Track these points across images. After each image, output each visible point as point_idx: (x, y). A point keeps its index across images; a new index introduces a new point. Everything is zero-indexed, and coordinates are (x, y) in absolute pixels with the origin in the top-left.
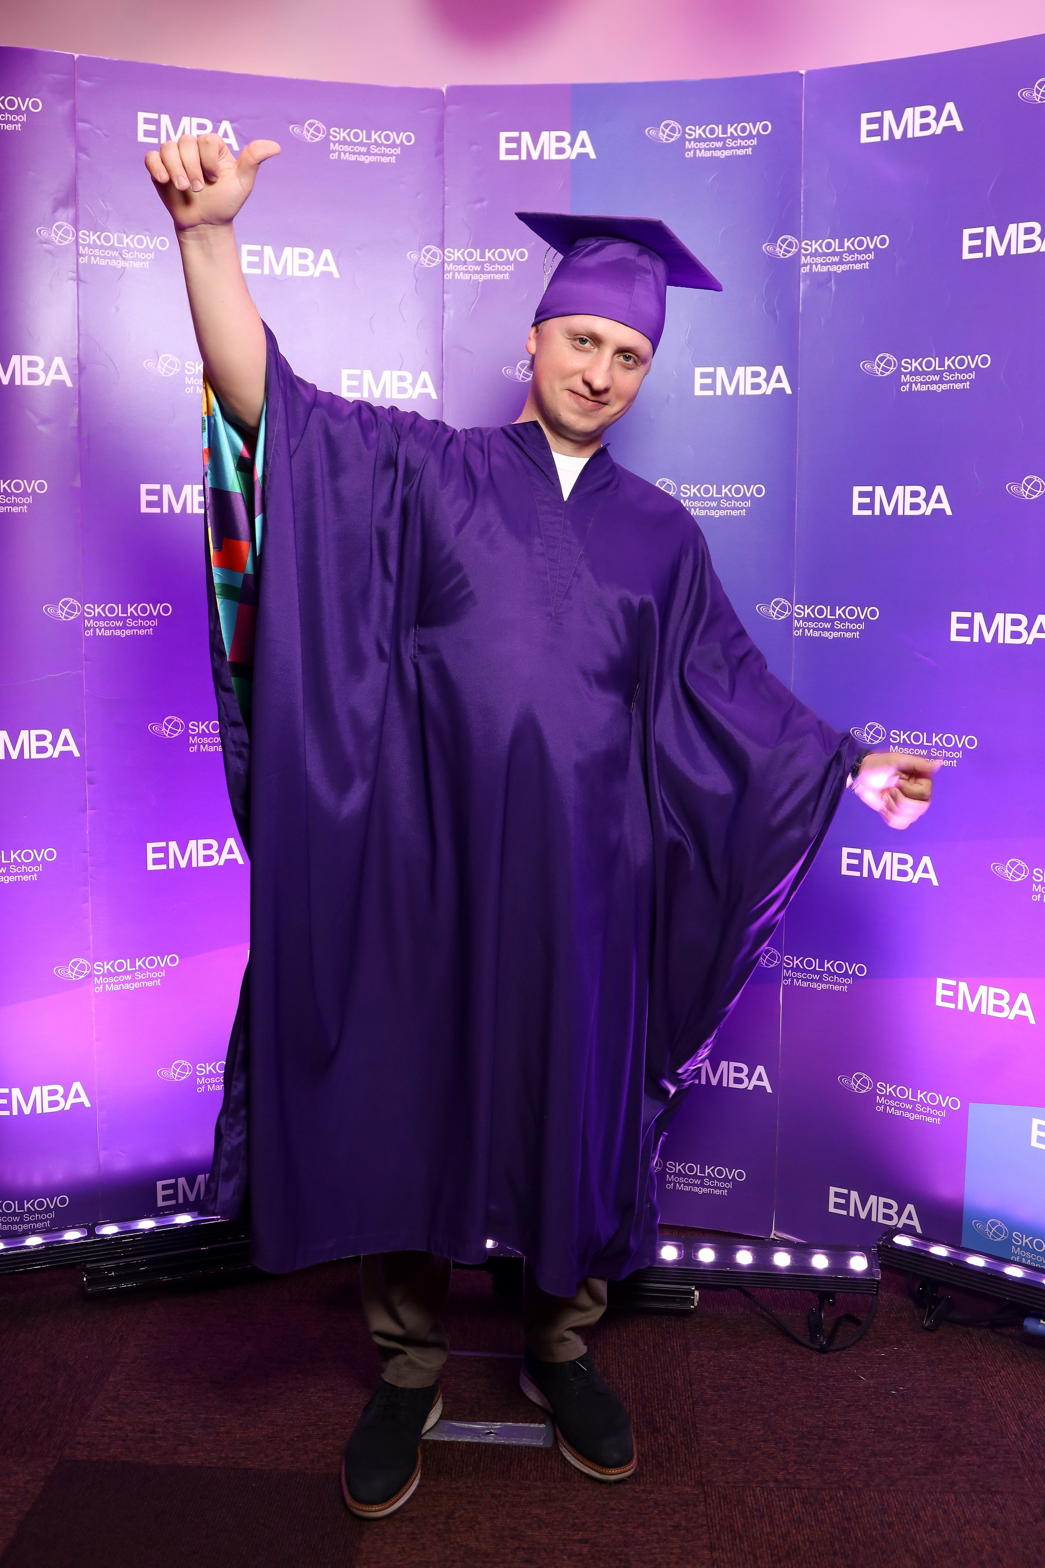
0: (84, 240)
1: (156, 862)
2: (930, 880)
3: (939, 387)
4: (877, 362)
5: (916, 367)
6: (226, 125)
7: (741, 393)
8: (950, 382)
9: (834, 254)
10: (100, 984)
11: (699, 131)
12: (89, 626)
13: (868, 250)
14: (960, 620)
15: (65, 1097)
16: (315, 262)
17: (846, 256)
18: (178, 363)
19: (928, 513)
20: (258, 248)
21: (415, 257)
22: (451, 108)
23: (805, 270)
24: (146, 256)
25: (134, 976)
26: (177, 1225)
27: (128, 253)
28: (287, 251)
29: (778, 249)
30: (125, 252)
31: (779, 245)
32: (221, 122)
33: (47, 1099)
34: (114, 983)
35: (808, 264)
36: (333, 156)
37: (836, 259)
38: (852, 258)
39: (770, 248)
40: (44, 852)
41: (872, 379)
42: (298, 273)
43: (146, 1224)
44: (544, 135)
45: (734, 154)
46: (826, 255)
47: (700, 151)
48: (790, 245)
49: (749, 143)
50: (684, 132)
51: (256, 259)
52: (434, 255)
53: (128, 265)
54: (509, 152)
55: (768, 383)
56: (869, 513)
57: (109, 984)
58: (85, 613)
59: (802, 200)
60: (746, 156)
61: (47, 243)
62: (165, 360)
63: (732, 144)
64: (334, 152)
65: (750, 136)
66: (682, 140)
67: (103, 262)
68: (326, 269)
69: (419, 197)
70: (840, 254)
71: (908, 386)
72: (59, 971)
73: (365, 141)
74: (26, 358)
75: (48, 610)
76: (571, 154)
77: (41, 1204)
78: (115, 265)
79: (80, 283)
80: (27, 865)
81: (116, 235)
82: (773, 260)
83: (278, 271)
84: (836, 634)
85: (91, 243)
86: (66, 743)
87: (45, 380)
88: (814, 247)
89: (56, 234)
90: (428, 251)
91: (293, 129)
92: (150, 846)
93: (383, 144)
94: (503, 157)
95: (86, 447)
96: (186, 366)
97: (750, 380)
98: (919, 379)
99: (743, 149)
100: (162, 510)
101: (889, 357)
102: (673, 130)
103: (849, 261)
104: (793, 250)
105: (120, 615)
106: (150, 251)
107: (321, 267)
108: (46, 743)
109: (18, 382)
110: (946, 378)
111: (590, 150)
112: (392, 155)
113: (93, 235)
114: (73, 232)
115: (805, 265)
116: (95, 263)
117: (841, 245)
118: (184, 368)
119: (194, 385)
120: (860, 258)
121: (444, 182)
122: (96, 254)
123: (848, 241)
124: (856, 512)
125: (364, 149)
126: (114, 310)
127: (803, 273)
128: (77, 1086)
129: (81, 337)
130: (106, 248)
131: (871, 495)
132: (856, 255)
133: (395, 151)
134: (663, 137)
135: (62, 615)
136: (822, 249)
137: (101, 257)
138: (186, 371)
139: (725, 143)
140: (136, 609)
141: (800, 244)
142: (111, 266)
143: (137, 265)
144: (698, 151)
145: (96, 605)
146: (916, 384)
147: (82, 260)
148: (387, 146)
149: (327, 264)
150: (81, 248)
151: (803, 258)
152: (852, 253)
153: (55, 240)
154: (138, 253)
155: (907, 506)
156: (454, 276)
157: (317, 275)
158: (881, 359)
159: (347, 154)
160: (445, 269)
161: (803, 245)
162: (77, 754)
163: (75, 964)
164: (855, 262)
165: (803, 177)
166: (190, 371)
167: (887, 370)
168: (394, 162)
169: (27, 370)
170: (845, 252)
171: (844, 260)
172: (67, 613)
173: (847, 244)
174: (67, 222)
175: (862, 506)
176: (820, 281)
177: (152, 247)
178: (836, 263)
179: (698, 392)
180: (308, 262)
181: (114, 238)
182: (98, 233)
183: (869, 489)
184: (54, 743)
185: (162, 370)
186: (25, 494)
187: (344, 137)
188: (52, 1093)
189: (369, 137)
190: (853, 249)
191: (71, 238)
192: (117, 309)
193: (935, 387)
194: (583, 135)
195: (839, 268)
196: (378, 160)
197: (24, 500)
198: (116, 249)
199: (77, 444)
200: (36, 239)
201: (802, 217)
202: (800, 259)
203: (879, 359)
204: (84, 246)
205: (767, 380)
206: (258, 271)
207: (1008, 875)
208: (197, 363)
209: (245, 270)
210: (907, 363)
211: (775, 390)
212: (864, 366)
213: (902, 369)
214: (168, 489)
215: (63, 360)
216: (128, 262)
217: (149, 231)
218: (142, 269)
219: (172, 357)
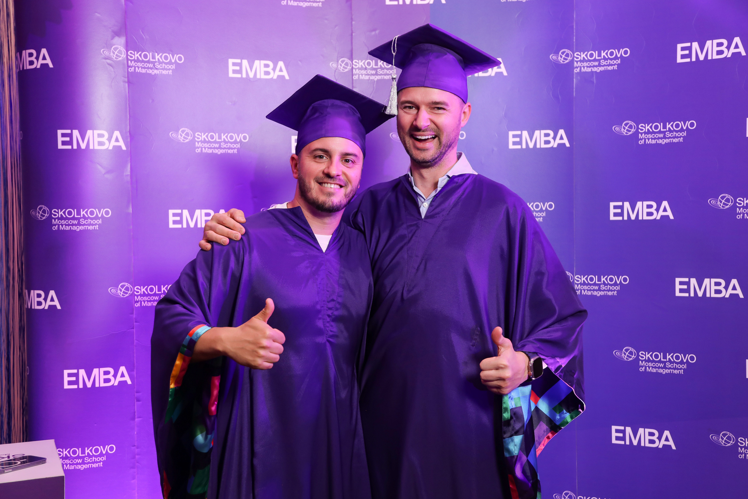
0: (131, 57)
2: (670, 446)
3: (663, 141)
4: (623, 126)
5: (648, 129)
7: (538, 146)
8: (670, 138)
9: (595, 60)
12: (137, 300)
14: (681, 283)
16: (274, 69)
17: (602, 61)
18: (191, 134)
19: (658, 218)
20: (238, 61)
21: (335, 65)
23: (577, 71)
24: (170, 67)
27: (159, 65)
28: (257, 62)
29: (559, 58)
30: (157, 64)
31: (560, 55)
35: (578, 67)
36: (283, 3)
37: (596, 63)
38: (606, 63)
39: (555, 57)
40: (107, 448)
41: (620, 137)
42: (264, 77)
46: (590, 61)
48: (567, 55)
51: (237, 68)
52: (347, 64)
53: (159, 73)
54: (391, 0)
55: (554, 140)
56: (620, 218)
58: (135, 292)
59: (574, 27)
62: (182, 132)
64: (284, 0)
67: (144, 71)
68: (281, 74)
69: (337, 28)
70: (598, 61)
71: (643, 141)
74: (96, 132)
75: (111, 290)
76: (430, 1)
78: (150, 72)
79: (130, 84)
80: (96, 456)
81: (151, 54)
82: (557, 65)
83: (251, 75)
84: (602, 293)
85: (136, 59)
86: (123, 376)
87: (109, 146)
88: (582, 56)
89: (114, 53)
90: (343, 62)
94: (388, 3)
95: (136, 187)
96: (196, 135)
97: (544, 139)
98: (650, 136)
100: (182, 226)
101: (631, 123)
103: (604, 64)
104: (569, 58)
105: (157, 292)
106: (172, 64)
107: (277, 73)
108: (110, 376)
109: (91, 147)
110: (668, 135)
112: (319, 2)
113: (137, 54)
114: (124, 51)
115: (577, 67)
116: (139, 71)
117: (599, 55)
118: (194, 137)
120: (611, 62)
121: (352, 19)
122: (139, 66)
123: (603, 53)
124: (612, 218)
126: (151, 101)
127: (575, 73)
129: (131, 118)
130: (145, 62)
131: (621, 207)
132: (609, 61)
135: (120, 294)
136: (587, 58)
137: (142, 68)
138: (196, 138)
141: (574, 54)
142: (148, 73)
143: (165, 72)
145: (142, 287)
146: (648, 139)
147: (130, 70)
149: (281, 70)
150: (129, 62)
151: (575, 63)
152: (607, 59)
153: (113, 57)
154: (165, 65)
155: (645, 214)
156: (359, 77)
157: (275, 77)
158: (626, 125)
159: (292, 1)
160: (354, 73)
161: (575, 55)
162: (129, 382)
164: (608, 65)
165: (574, 13)
166: (198, 138)
167: (630, 131)
168: (321, 6)
169: (97, 140)
170: (602, 59)
171: (601, 64)
172: (124, 292)
174: (120, 45)
175: (615, 215)
176: (586, 77)
177: (173, 61)
178: (596, 66)
179: (511, 146)
180: (269, 69)
181: (150, 56)
182: (140, 53)
183: (620, 204)
184: (115, 376)
185: (181, 138)
186: (97, 218)
190: (607, 57)
191: (124, 56)
192: (153, 100)
193: (660, 141)
195: (598, 69)
196: (311, 5)
197: (96, 222)
198: (152, 62)
199: (129, 186)
200: (102, 56)
201: (574, 38)
202: (573, 63)
203: (624, 125)
204: (131, 61)
205: (554, 138)
206: (239, 76)
207: (722, 442)
208: (203, 134)
209: (231, 75)
210: (642, 126)
211: (559, 145)
212: (616, 128)
213: (639, 130)
214: (186, 213)
215: (120, 133)
216: (159, 71)
217: (171, 51)
218: (168, 75)
219: (187, 130)
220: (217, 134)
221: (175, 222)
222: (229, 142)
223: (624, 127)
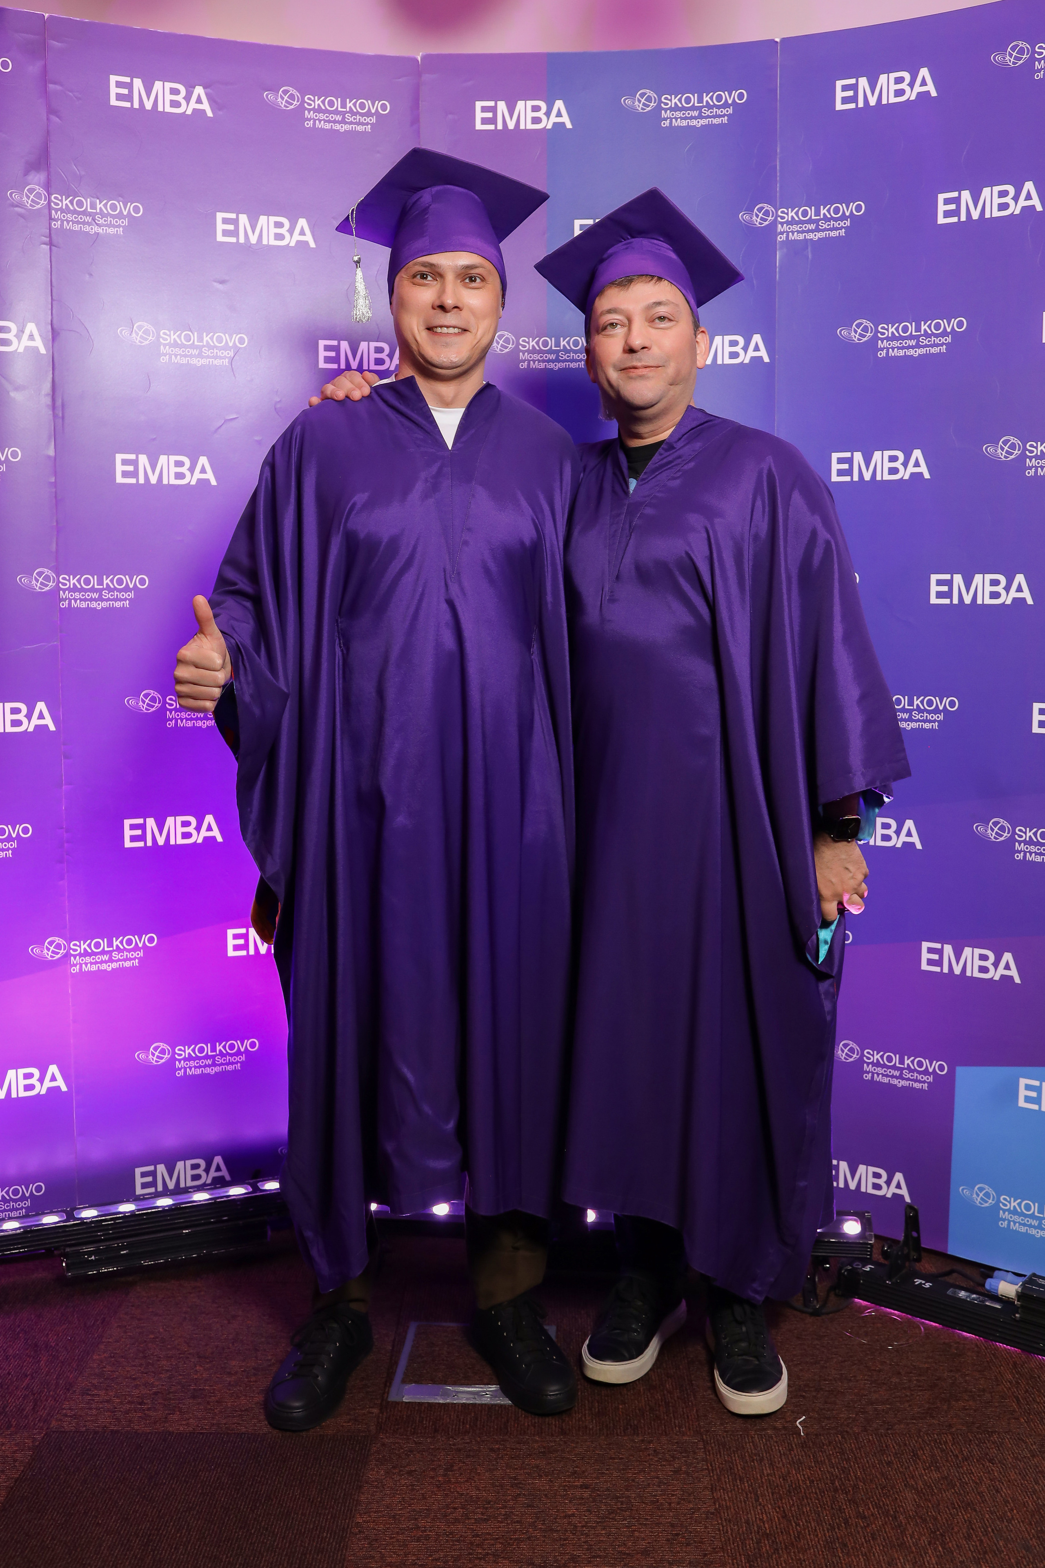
0: (57, 204)
1: (133, 839)
2: (914, 844)
3: (916, 352)
5: (893, 333)
6: (199, 90)
7: (720, 361)
8: (926, 346)
9: (810, 221)
10: (77, 964)
11: (675, 100)
12: (64, 597)
13: (843, 217)
14: (939, 583)
15: (41, 1080)
16: (291, 231)
17: (822, 223)
18: (153, 331)
19: (906, 477)
20: (232, 216)
22: (426, 77)
23: (781, 238)
24: (119, 222)
25: (111, 956)
26: (158, 1207)
27: (102, 219)
28: (263, 219)
29: (754, 218)
30: (98, 217)
31: (756, 213)
32: (194, 88)
33: (23, 1082)
34: (91, 963)
35: (784, 232)
36: (308, 124)
37: (813, 227)
38: (828, 225)
39: (746, 217)
40: (19, 828)
41: (849, 345)
42: (273, 242)
43: (127, 1208)
44: (520, 104)
45: (710, 123)
46: (803, 222)
47: (676, 121)
48: (767, 213)
49: (725, 111)
50: (660, 102)
51: (231, 227)
53: (101, 231)
54: (484, 121)
55: (746, 352)
56: (848, 479)
57: (86, 964)
58: (60, 585)
59: (778, 168)
60: (722, 125)
61: (19, 207)
62: (140, 327)
63: (708, 113)
64: (309, 120)
65: (726, 105)
66: (658, 109)
67: (76, 228)
68: (302, 238)
70: (816, 222)
71: (885, 351)
72: (34, 950)
73: (340, 109)
75: (22, 580)
76: (547, 124)
77: (16, 1192)
78: (88, 230)
79: (53, 248)
81: (89, 200)
82: (749, 229)
83: (253, 239)
85: (64, 207)
86: (41, 716)
87: (18, 346)
88: (790, 215)
89: (28, 197)
91: (267, 96)
92: (127, 823)
93: (358, 113)
94: (479, 126)
95: (60, 415)
96: (161, 334)
98: (895, 344)
99: (719, 118)
100: (138, 480)
101: (865, 322)
102: (649, 99)
103: (825, 228)
104: (770, 218)
105: (96, 587)
106: (124, 217)
107: (296, 237)
110: (923, 342)
111: (566, 119)
112: (367, 124)
113: (66, 200)
114: (44, 195)
115: (782, 233)
116: (68, 228)
117: (817, 213)
118: (159, 336)
119: (169, 354)
120: (837, 225)
122: (69, 219)
123: (824, 209)
124: (835, 478)
125: (339, 118)
126: (87, 277)
127: (780, 241)
128: (53, 1069)
129: (53, 302)
130: (79, 213)
131: (850, 461)
132: (832, 222)
133: (371, 120)
134: (639, 107)
135: (37, 586)
136: (798, 217)
137: (74, 222)
138: (161, 340)
139: (701, 112)
140: (112, 581)
141: (777, 212)
142: (84, 232)
143: (111, 231)
144: (674, 120)
145: (71, 577)
146: (893, 349)
147: (55, 224)
148: (362, 115)
149: (302, 233)
150: (53, 211)
151: (780, 225)
152: (829, 220)
153: (26, 204)
154: (112, 219)
155: (886, 471)
157: (293, 244)
159: (322, 122)
161: (779, 213)
162: (52, 728)
163: (51, 943)
164: (831, 230)
165: (779, 145)
166: (165, 339)
167: (864, 336)
168: (370, 130)
170: (821, 219)
171: (820, 227)
172: (42, 583)
173: (823, 211)
175: (841, 473)
176: (796, 249)
177: (125, 213)
178: (812, 231)
180: (283, 231)
181: (87, 204)
182: (71, 198)
183: (848, 455)
184: (29, 716)
185: (137, 339)
187: (319, 105)
188: (28, 1076)
189: (344, 105)
190: (829, 216)
191: (43, 202)
192: (91, 275)
193: (911, 352)
194: (559, 104)
195: (815, 235)
196: (353, 129)
198: (90, 214)
199: (51, 412)
200: (8, 202)
201: (778, 185)
202: (776, 227)
203: (856, 326)
204: (56, 210)
205: (745, 349)
206: (233, 240)
207: (991, 835)
208: (172, 332)
209: (220, 238)
210: (883, 328)
211: (753, 359)
212: (842, 332)
213: (879, 335)
214: (143, 459)
215: (37, 325)
216: (102, 228)
217: (122, 197)
218: (116, 236)
219: (146, 326)
220: (196, 334)
221: (125, 474)
222: (215, 347)
223: (854, 329)
